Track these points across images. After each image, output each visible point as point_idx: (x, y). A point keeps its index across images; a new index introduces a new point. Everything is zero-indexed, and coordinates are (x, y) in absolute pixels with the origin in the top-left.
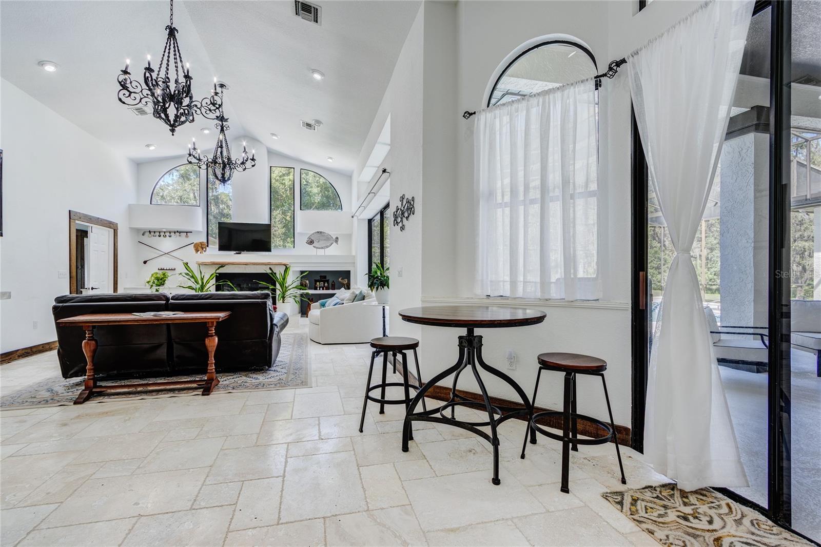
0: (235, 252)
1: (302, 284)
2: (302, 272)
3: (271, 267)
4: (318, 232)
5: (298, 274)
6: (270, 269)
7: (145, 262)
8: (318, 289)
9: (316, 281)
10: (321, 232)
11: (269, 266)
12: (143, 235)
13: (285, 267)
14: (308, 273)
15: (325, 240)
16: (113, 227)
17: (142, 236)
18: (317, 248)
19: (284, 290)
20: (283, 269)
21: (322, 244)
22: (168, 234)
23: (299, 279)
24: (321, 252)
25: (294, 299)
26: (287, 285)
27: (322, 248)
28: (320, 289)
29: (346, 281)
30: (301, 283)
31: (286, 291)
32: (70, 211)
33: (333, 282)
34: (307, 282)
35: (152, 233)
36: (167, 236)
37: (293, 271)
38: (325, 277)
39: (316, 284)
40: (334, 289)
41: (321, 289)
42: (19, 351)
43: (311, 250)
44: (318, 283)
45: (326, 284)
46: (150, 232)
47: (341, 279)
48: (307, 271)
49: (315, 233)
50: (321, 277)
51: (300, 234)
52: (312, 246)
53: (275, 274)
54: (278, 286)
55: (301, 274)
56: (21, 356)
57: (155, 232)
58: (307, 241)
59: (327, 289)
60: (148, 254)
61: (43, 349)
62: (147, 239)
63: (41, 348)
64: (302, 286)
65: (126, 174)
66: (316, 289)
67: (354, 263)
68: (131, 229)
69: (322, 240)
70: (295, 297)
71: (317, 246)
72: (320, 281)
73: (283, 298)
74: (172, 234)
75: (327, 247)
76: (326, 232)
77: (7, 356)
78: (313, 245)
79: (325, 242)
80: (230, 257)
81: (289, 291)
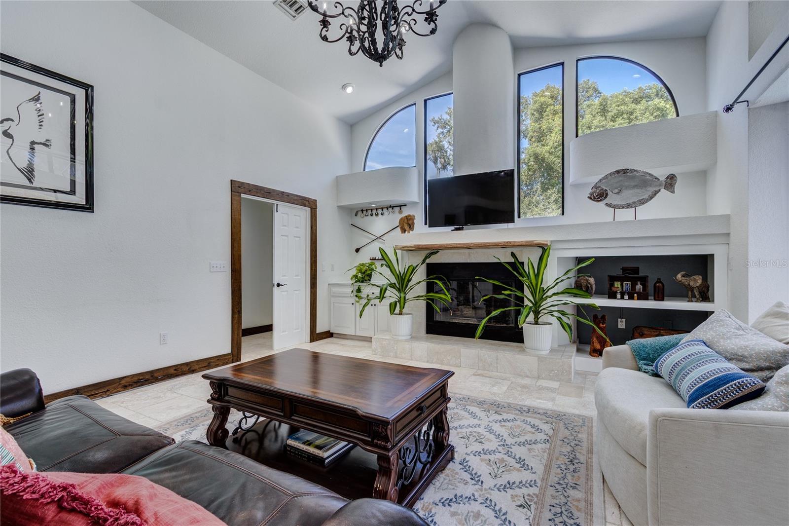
0: (453, 228)
1: (578, 286)
2: (580, 260)
3: (515, 250)
4: (618, 172)
5: (571, 265)
6: (513, 254)
7: (357, 250)
8: (619, 296)
9: (613, 279)
10: (625, 171)
11: (510, 250)
12: (356, 215)
13: (540, 250)
14: (594, 261)
15: (635, 187)
16: (310, 204)
17: (355, 217)
18: (615, 207)
19: (540, 295)
20: (537, 253)
21: (629, 195)
22: (380, 211)
23: (570, 274)
24: (626, 215)
25: (559, 319)
26: (545, 286)
27: (628, 206)
28: (622, 298)
29: (698, 280)
30: (576, 283)
31: (542, 299)
32: (231, 180)
33: (659, 281)
34: (592, 280)
35: (365, 212)
36: (380, 214)
37: (559, 258)
38: (636, 270)
39: (612, 285)
40: (663, 300)
41: (626, 297)
42: (125, 379)
43: (601, 212)
44: (617, 284)
45: (639, 287)
46: (362, 211)
47: (683, 276)
48: (588, 258)
49: (611, 174)
50: (624, 270)
51: (576, 186)
52: (602, 204)
53: (522, 264)
54: (527, 292)
55: (578, 264)
56: (130, 385)
57: (367, 210)
58: (591, 194)
59: (643, 296)
60: (362, 240)
61: (175, 372)
62: (360, 221)
63: (172, 371)
64: (580, 288)
65: (333, 137)
66: (612, 296)
67: (728, 234)
68: (341, 208)
69: (627, 188)
70: (563, 313)
71: (614, 203)
72: (622, 280)
73: (537, 313)
74: (385, 210)
75: (643, 202)
76: (638, 169)
77: (100, 388)
78: (607, 201)
79: (639, 191)
80: (444, 236)
81: (549, 300)
